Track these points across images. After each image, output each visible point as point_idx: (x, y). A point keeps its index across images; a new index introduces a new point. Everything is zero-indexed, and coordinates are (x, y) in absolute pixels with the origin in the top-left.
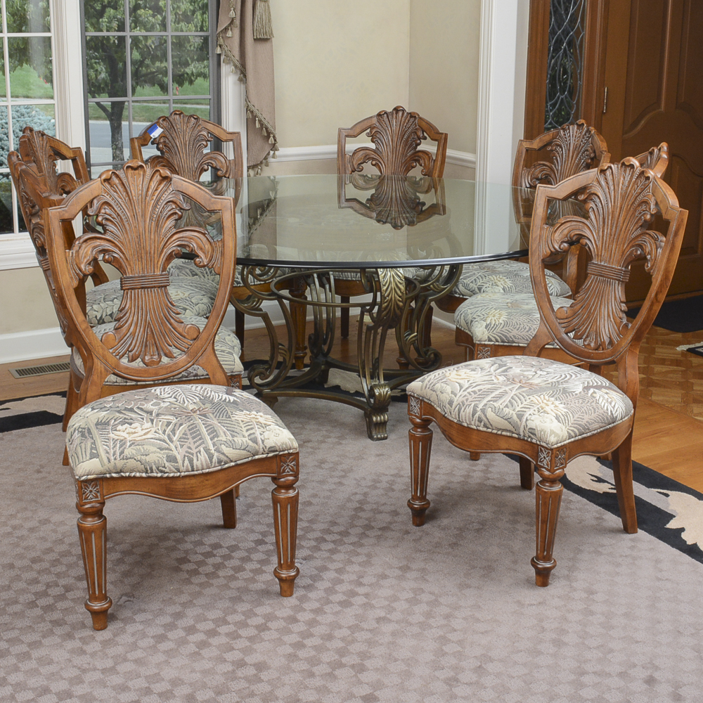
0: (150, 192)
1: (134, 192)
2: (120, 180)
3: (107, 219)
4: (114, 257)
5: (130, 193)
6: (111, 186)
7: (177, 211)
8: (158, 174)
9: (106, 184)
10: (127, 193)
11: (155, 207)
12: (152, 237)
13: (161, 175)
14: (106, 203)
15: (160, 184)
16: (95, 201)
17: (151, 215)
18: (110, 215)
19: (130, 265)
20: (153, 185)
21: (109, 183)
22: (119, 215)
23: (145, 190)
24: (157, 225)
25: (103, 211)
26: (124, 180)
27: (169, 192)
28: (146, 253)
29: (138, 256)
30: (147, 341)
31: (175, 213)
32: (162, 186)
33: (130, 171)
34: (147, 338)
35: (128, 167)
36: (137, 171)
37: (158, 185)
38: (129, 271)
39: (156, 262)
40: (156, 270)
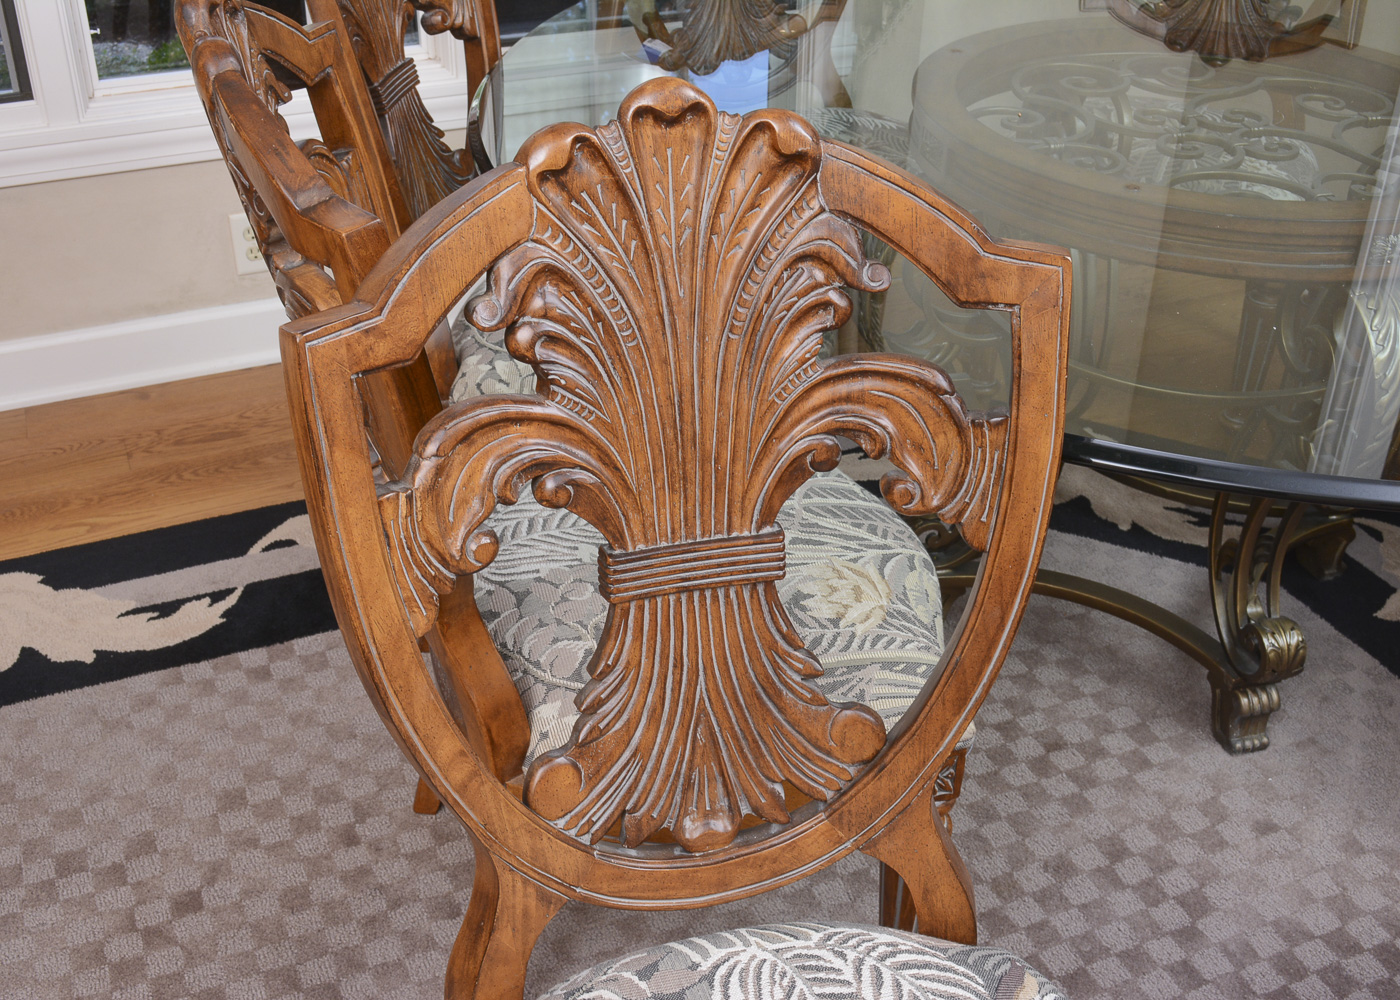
0: (724, 220)
1: (667, 220)
2: (609, 167)
3: (552, 339)
4: (575, 484)
5: (646, 225)
6: (571, 197)
7: (834, 296)
8: (762, 141)
9: (551, 191)
10: (636, 224)
11: (744, 276)
12: (732, 398)
13: (774, 148)
14: (551, 272)
15: (768, 182)
16: (505, 268)
17: (727, 311)
18: (563, 321)
19: (640, 510)
20: (741, 185)
21: (563, 186)
22: (598, 316)
23: (706, 208)
24: (750, 351)
25: (537, 303)
26: (626, 170)
27: (807, 214)
28: (704, 461)
29: (671, 475)
30: (690, 769)
31: (826, 305)
32: (781, 187)
33: (649, 130)
34: (691, 761)
35: (641, 112)
36: (677, 131)
37: (762, 187)
38: (637, 529)
39: (739, 488)
40: (736, 520)
